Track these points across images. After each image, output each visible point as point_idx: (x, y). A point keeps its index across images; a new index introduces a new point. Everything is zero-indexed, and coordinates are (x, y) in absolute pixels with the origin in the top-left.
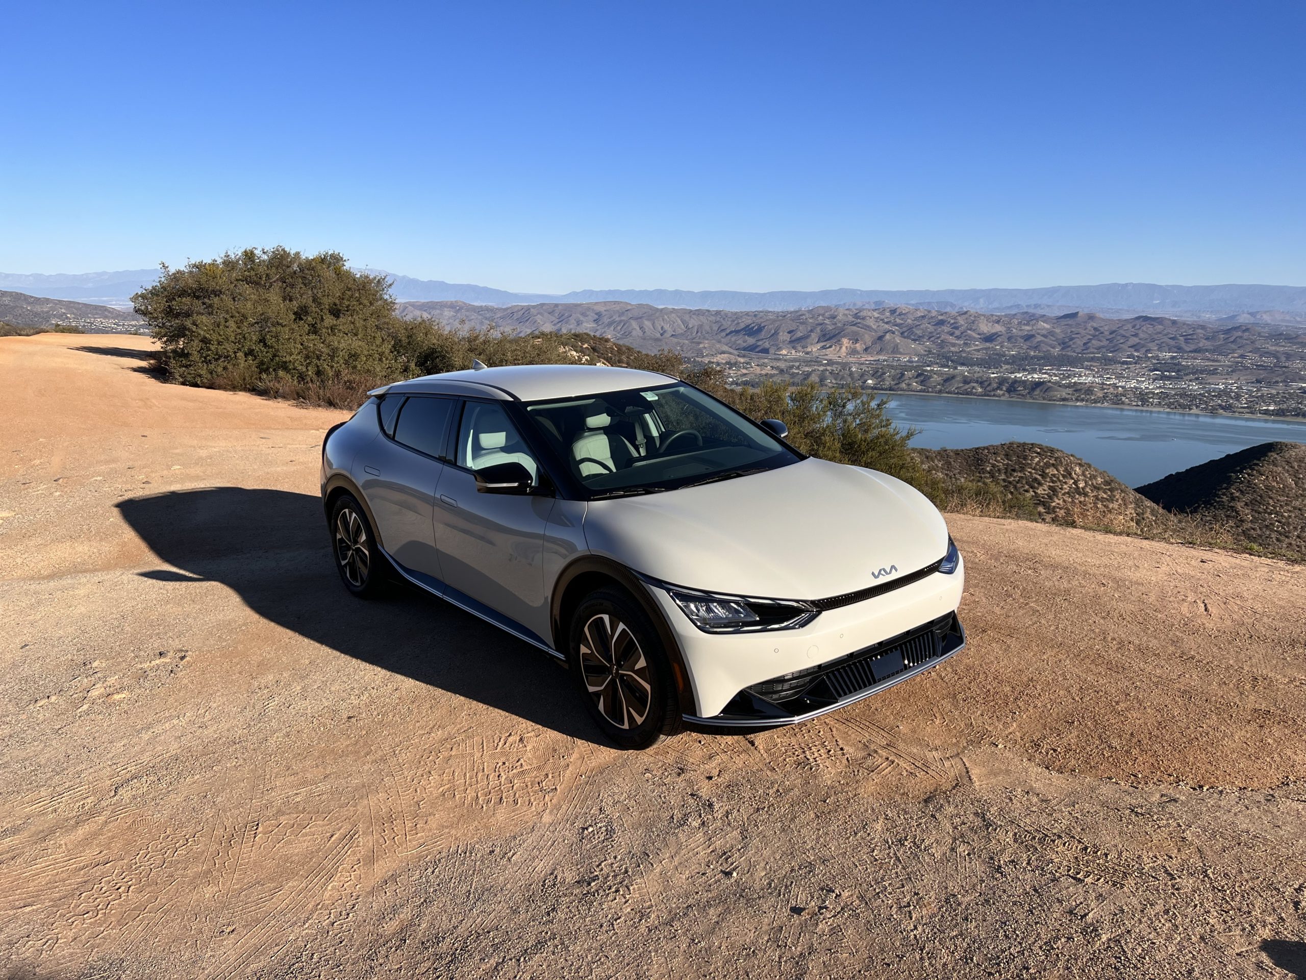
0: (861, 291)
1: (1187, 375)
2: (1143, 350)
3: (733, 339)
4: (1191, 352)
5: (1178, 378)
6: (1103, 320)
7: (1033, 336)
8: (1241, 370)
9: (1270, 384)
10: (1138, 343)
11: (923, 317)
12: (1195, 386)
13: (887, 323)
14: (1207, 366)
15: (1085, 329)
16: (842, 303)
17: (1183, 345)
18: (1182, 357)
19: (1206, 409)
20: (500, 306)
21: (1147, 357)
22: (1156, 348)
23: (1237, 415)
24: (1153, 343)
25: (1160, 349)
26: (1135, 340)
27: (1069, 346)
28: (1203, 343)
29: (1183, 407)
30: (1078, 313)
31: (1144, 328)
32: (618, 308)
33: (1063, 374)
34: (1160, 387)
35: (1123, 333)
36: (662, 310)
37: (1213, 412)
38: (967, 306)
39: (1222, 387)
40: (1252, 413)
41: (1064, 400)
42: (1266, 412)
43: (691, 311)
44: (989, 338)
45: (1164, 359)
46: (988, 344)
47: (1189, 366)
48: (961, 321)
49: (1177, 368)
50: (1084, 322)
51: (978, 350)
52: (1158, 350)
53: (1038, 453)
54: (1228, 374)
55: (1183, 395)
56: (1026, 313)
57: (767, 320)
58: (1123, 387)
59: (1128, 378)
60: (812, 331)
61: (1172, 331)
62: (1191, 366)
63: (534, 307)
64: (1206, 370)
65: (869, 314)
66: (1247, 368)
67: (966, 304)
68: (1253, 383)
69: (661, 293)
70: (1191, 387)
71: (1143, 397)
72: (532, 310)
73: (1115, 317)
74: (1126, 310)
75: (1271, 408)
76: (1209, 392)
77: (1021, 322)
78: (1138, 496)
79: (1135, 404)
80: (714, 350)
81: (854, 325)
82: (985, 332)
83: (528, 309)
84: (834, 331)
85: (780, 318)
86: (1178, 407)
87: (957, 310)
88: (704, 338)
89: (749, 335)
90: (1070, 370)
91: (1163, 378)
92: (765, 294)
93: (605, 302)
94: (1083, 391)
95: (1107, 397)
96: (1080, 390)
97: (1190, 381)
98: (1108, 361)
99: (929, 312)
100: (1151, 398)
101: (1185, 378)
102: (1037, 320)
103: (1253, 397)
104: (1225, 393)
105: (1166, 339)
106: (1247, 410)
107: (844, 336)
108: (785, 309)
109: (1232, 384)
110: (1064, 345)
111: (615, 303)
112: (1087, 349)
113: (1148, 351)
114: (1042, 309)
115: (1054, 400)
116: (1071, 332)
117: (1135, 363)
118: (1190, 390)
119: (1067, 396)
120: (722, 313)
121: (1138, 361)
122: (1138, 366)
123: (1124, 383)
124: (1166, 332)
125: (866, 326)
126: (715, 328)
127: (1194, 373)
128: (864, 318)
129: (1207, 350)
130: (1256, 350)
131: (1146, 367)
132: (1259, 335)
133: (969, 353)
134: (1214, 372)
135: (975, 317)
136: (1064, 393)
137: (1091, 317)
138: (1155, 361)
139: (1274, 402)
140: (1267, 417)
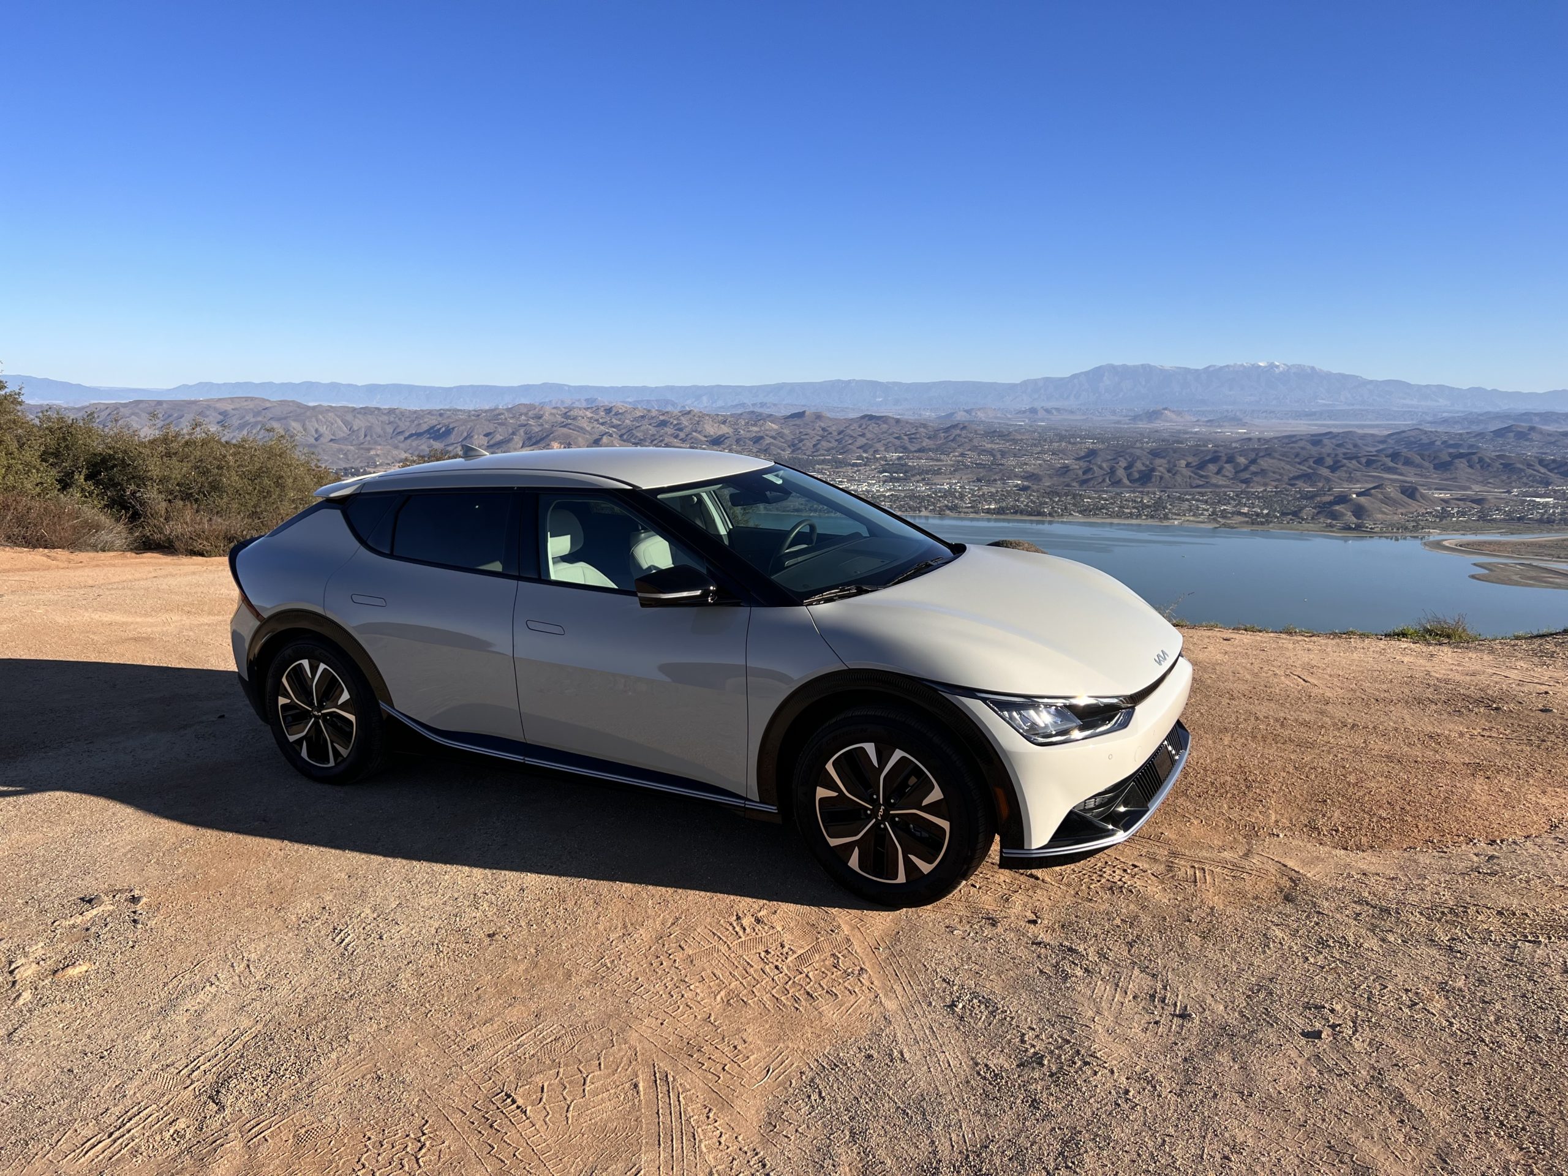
0: (569, 386)
1: (913, 475)
2: (871, 451)
3: (414, 444)
4: (915, 451)
5: (907, 479)
6: (831, 419)
7: (762, 438)
8: (962, 469)
9: (989, 482)
10: (866, 444)
11: (642, 417)
12: (922, 487)
13: (602, 424)
14: (931, 466)
15: (814, 429)
16: (547, 400)
17: (908, 445)
18: (908, 457)
19: (934, 510)
20: (71, 405)
21: (875, 458)
22: (883, 449)
23: (962, 515)
24: (881, 444)
25: (887, 450)
26: (862, 441)
27: (800, 448)
28: (926, 443)
30: (804, 412)
31: (870, 428)
32: (251, 406)
34: (890, 490)
35: (852, 433)
36: (314, 408)
37: (941, 513)
38: (690, 404)
39: (946, 487)
40: (976, 512)
42: (988, 511)
43: (354, 409)
44: (717, 440)
45: (891, 460)
46: (716, 447)
47: (914, 466)
48: (685, 421)
49: (904, 468)
50: (812, 422)
52: (885, 450)
54: (951, 473)
55: (912, 497)
56: (753, 412)
57: (457, 420)
59: (859, 481)
60: (514, 433)
61: (896, 430)
62: (917, 467)
63: (125, 405)
64: (930, 470)
65: (581, 413)
66: (967, 467)
67: (689, 402)
68: (974, 482)
69: (310, 386)
70: (918, 489)
72: (122, 409)
73: (840, 416)
74: (852, 408)
75: (992, 507)
76: (935, 493)
77: (748, 423)
80: (389, 458)
81: (564, 426)
82: (712, 433)
83: (116, 407)
84: (540, 434)
85: (473, 418)
87: (679, 409)
88: (376, 443)
89: (435, 439)
91: (892, 479)
92: (450, 389)
93: (231, 399)
97: (918, 482)
98: (839, 463)
99: (649, 411)
101: (913, 479)
102: (764, 419)
103: (976, 496)
104: (949, 493)
105: (891, 439)
106: (971, 510)
107: (554, 439)
108: (478, 407)
109: (956, 484)
110: (794, 446)
111: (247, 399)
112: (817, 451)
113: (876, 451)
114: (768, 408)
116: (800, 433)
117: (865, 465)
118: (919, 492)
120: (397, 411)
121: (867, 462)
122: (868, 468)
124: (891, 431)
125: (579, 427)
126: (389, 429)
127: (920, 474)
128: (575, 419)
129: (930, 450)
130: (974, 449)
131: (875, 469)
132: (976, 432)
134: (938, 472)
135: (699, 417)
137: (819, 417)
138: (883, 463)
139: (994, 500)
140: (989, 516)
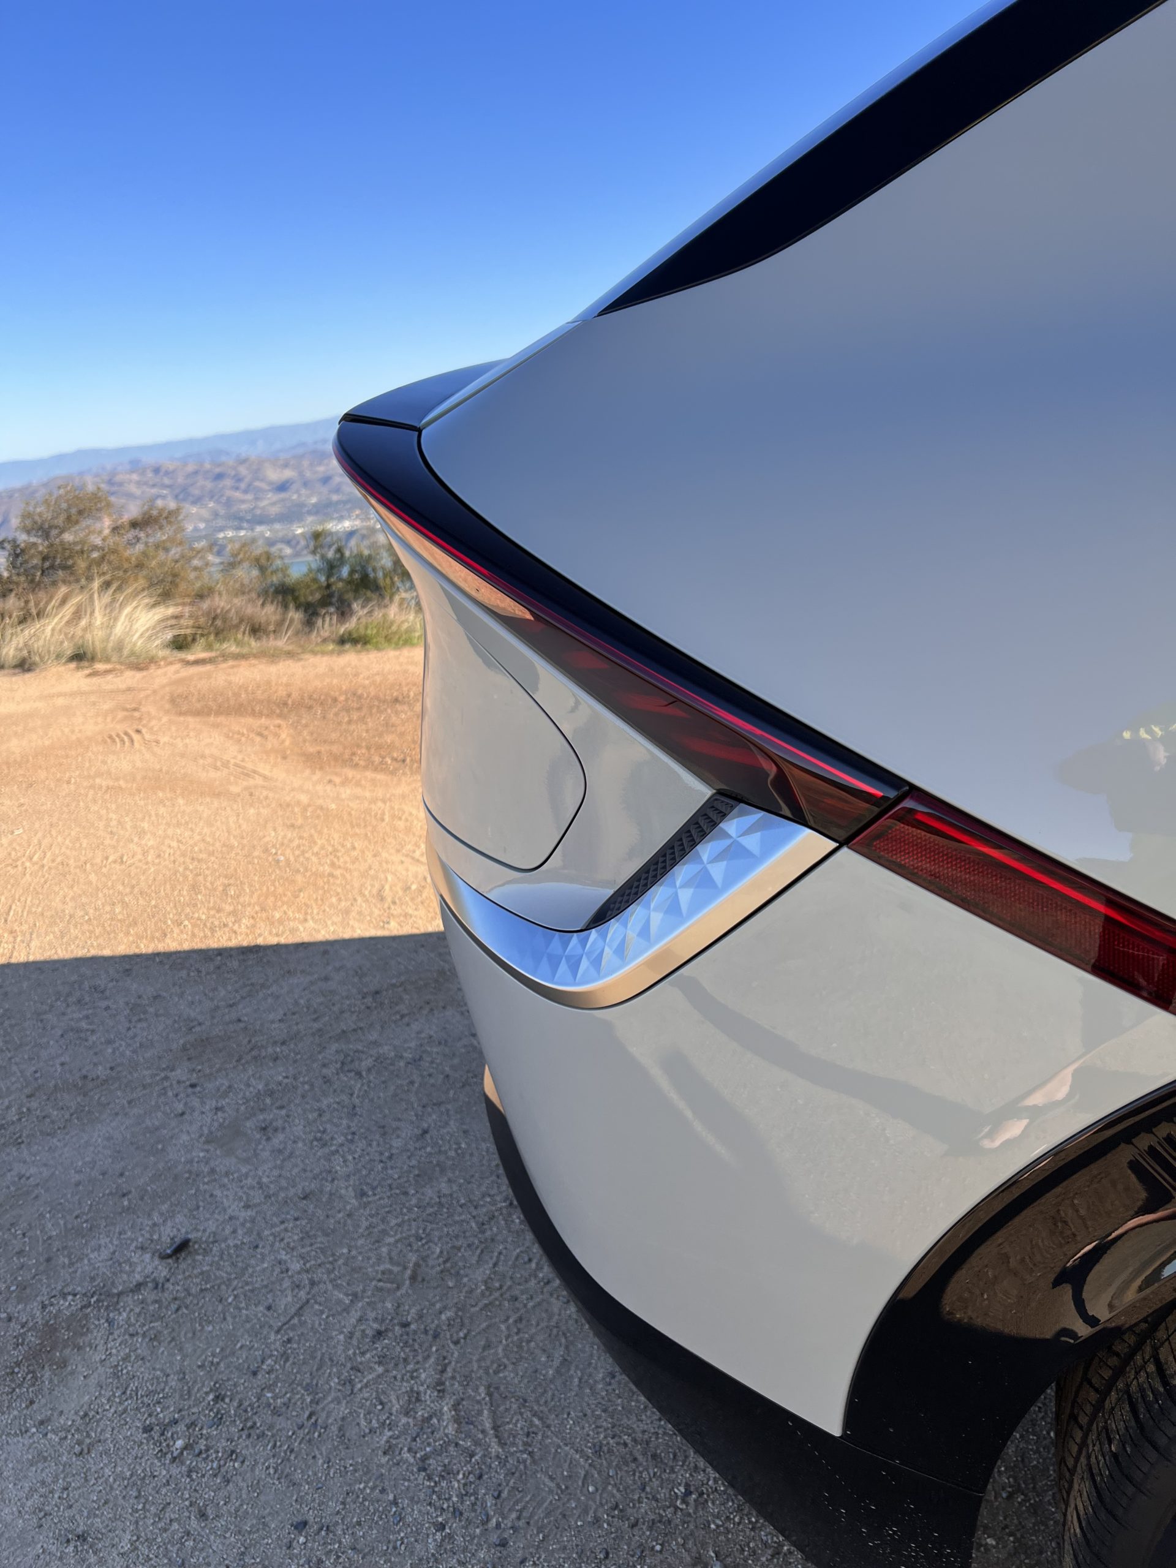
7: (330, 476)
11: (196, 473)
13: (154, 486)
16: (86, 468)
44: (282, 487)
46: (283, 495)
48: (243, 470)
51: (274, 504)
56: (315, 449)
65: (126, 477)
67: (243, 449)
77: (312, 462)
82: (275, 480)
87: (234, 458)
99: (201, 464)
128: (121, 484)
133: (263, 508)
135: (258, 463)
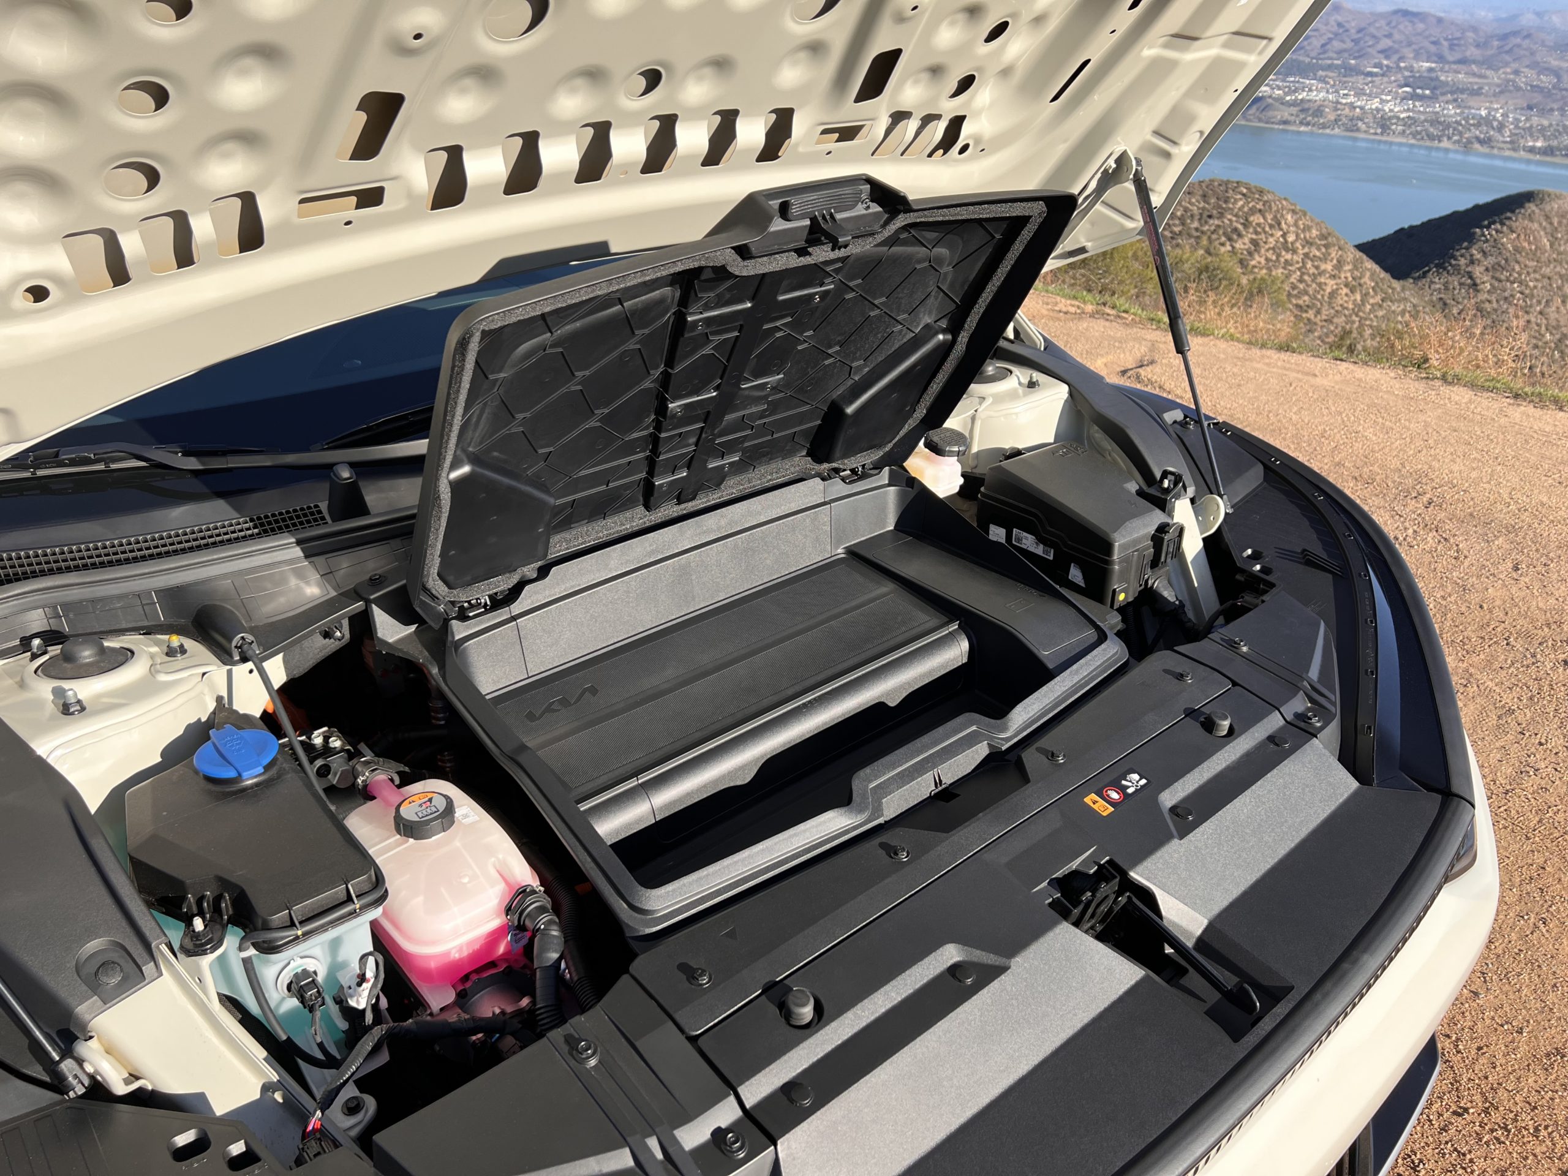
1: (1443, 94)
2: (1395, 57)
4: (1455, 62)
5: (1433, 98)
6: (1352, 13)
8: (1510, 92)
9: (1544, 112)
10: (1390, 48)
12: (1451, 110)
14: (1471, 83)
15: (1327, 25)
17: (1446, 53)
18: (1442, 70)
19: (1458, 142)
21: (1398, 67)
22: (1412, 55)
23: (1495, 151)
24: (1410, 49)
25: (1417, 57)
26: (1385, 43)
28: (1472, 52)
29: (1431, 137)
31: (1401, 27)
33: (1289, 87)
34: (1408, 110)
35: (1375, 32)
37: (1467, 147)
39: (1483, 113)
40: (1514, 150)
41: (1285, 122)
42: (1532, 150)
45: (1419, 72)
47: (1446, 83)
52: (1414, 58)
53: (1244, 195)
54: (1495, 95)
55: (1435, 121)
58: (1362, 108)
59: (1370, 95)
61: (1435, 32)
62: (1451, 83)
64: (1468, 89)
66: (1518, 89)
68: (1522, 109)
70: (1445, 112)
71: (1384, 123)
73: (1367, 9)
75: (1539, 144)
76: (1467, 119)
78: (1359, 254)
79: (1372, 131)
86: (1425, 138)
90: (1298, 82)
91: (1414, 97)
94: (1311, 112)
95: (1340, 120)
96: (1308, 109)
97: (1447, 102)
98: (1349, 71)
100: (1395, 124)
101: (1441, 98)
103: (1519, 128)
104: (1487, 121)
105: (1426, 44)
106: (1509, 146)
109: (1497, 109)
112: (1325, 52)
113: (1401, 59)
115: (1273, 123)
117: (1383, 75)
118: (1444, 116)
119: (1293, 118)
121: (1386, 72)
122: (1385, 79)
123: (1364, 103)
124: (1427, 33)
127: (1452, 93)
129: (1474, 62)
130: (1534, 65)
131: (1395, 81)
132: (1543, 44)
134: (1476, 93)
136: (1285, 113)
138: (1407, 74)
139: (1544, 136)
140: (1531, 156)
